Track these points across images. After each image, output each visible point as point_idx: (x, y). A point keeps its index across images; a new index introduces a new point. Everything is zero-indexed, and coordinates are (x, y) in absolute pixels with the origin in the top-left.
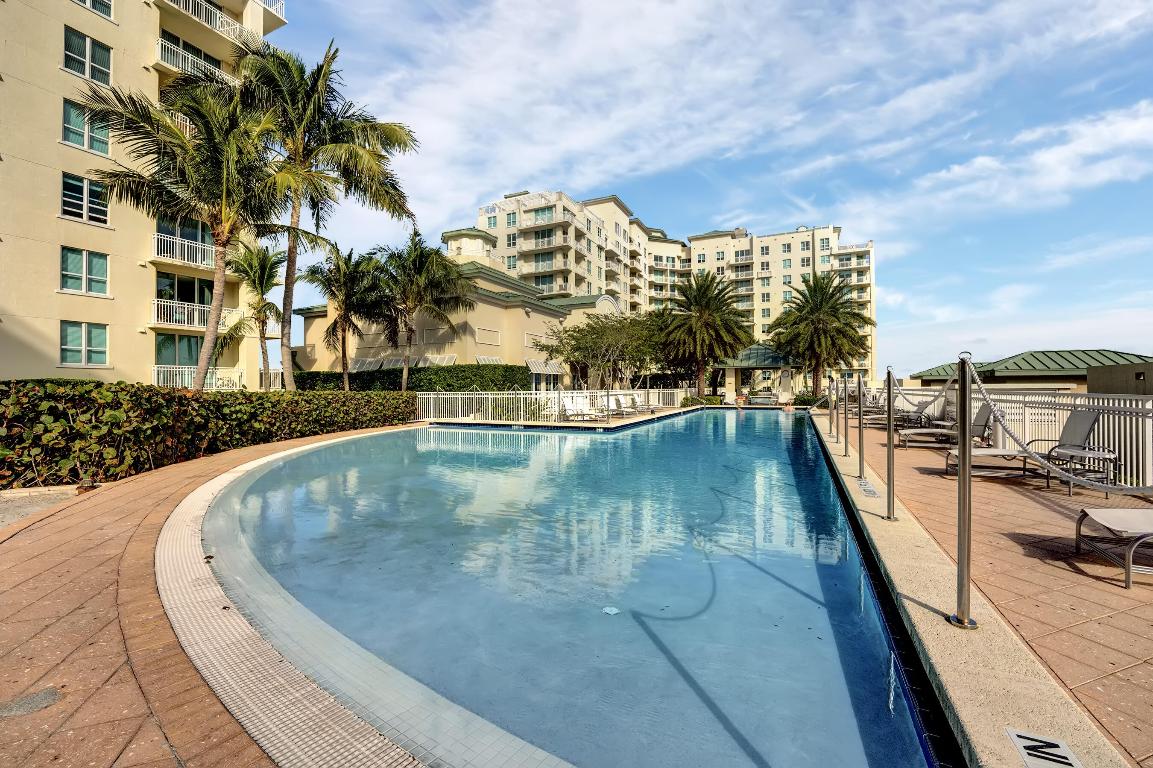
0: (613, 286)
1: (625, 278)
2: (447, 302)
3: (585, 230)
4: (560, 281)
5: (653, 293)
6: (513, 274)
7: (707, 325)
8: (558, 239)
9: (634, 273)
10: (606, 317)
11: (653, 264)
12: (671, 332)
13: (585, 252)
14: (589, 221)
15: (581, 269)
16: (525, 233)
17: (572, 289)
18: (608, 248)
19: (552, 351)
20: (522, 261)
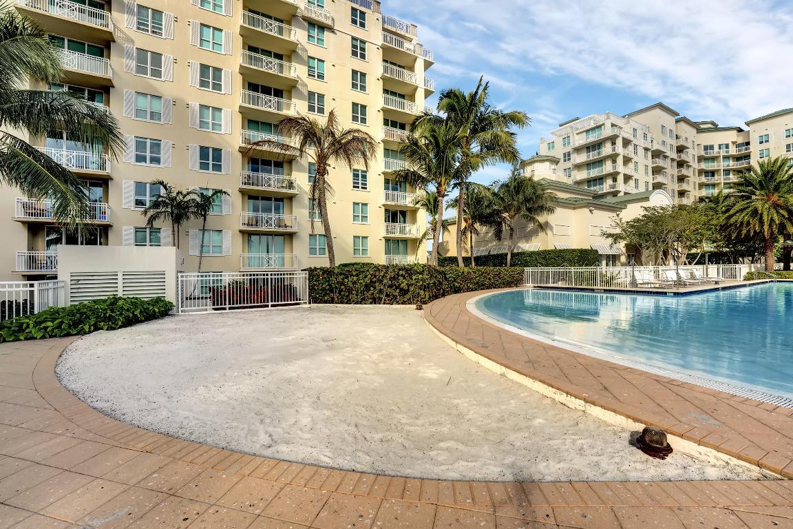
0: (659, 179)
1: (672, 171)
2: (536, 210)
3: (631, 138)
4: (609, 182)
5: (704, 179)
6: (569, 181)
7: (776, 206)
8: (607, 150)
9: (681, 164)
10: (662, 208)
11: (703, 153)
12: (731, 216)
13: (632, 155)
14: (635, 130)
15: (629, 170)
16: (578, 150)
17: (621, 186)
18: (654, 148)
19: (616, 238)
20: (576, 171)
